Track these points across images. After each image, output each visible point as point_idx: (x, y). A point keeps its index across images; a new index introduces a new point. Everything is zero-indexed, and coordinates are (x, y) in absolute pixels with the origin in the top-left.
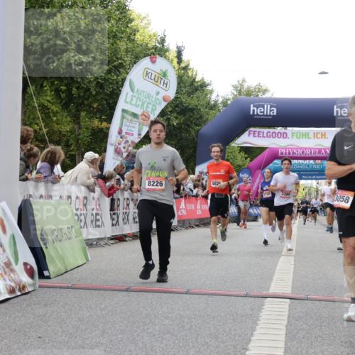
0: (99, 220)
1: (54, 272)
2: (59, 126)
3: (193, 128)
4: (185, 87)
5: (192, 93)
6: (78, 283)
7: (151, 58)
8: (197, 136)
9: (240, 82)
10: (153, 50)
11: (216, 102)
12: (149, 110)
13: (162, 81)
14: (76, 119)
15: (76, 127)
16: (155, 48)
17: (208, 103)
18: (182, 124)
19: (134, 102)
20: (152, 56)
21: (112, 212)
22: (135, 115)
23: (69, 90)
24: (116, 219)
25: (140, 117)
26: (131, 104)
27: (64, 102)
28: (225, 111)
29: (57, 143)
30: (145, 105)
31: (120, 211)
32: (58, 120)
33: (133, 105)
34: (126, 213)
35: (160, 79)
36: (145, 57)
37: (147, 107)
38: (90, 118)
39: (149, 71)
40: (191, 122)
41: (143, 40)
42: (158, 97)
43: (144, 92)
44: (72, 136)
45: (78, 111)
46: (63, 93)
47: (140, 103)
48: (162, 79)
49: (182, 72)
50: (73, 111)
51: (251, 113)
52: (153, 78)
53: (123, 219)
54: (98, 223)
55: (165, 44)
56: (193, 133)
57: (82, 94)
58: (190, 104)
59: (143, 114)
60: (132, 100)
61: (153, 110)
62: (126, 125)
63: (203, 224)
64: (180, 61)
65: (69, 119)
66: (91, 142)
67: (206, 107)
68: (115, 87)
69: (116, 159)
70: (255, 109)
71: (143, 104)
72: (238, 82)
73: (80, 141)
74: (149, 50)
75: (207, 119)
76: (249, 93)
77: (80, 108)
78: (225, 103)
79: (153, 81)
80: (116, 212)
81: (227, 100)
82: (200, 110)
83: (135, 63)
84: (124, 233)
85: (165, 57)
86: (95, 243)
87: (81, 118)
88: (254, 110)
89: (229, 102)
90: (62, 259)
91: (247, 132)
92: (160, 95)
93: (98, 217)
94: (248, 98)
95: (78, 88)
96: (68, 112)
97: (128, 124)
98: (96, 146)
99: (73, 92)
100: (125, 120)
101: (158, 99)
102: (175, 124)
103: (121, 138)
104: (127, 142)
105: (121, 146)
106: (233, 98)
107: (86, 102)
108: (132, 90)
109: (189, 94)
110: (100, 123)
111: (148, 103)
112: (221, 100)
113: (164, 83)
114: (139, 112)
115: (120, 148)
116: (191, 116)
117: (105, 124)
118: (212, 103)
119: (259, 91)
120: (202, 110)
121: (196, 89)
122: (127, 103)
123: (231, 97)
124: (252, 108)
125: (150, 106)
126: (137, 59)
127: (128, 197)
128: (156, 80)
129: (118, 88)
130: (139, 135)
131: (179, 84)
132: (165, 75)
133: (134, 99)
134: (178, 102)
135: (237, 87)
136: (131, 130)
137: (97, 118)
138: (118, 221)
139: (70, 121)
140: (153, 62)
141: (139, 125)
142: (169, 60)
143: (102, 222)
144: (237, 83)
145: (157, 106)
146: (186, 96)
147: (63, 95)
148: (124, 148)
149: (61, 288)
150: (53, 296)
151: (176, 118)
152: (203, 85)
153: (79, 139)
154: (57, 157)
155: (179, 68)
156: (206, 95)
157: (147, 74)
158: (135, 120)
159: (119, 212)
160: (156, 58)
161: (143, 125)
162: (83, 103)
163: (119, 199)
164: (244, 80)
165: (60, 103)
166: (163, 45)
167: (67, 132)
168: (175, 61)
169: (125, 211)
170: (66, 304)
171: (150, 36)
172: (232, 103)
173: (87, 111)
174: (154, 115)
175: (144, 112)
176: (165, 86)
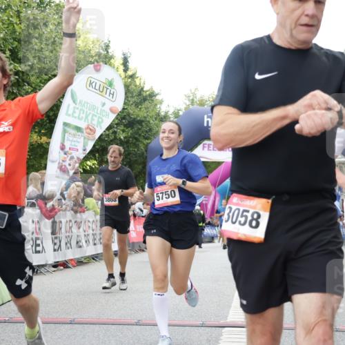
0: (39, 245)
3: (142, 142)
4: (132, 97)
5: (141, 103)
6: (16, 316)
7: (95, 66)
8: (146, 151)
9: (193, 91)
10: (97, 58)
11: (166, 113)
12: (95, 122)
13: (108, 91)
16: (99, 55)
17: (158, 114)
18: (130, 137)
19: (76, 115)
20: (96, 63)
21: (53, 236)
22: (78, 129)
24: (58, 244)
25: (84, 132)
26: (73, 116)
30: (90, 118)
31: (63, 235)
33: (75, 117)
34: (69, 236)
35: (105, 89)
36: (87, 65)
37: (92, 119)
39: (92, 80)
40: (140, 135)
41: (85, 46)
42: (104, 108)
43: (87, 103)
47: (84, 116)
48: (107, 89)
49: (130, 80)
51: (205, 125)
52: (97, 88)
53: (66, 244)
54: (38, 249)
55: (109, 51)
56: (142, 147)
58: (138, 116)
59: (88, 128)
60: (74, 112)
61: (99, 123)
62: (68, 140)
64: (126, 69)
66: (30, 159)
67: (156, 119)
69: (63, 178)
70: (209, 120)
71: (87, 117)
72: (191, 90)
74: (92, 57)
75: (158, 131)
76: (202, 103)
78: (176, 115)
79: (98, 92)
80: (58, 235)
81: (179, 110)
82: (149, 122)
83: (77, 71)
84: (67, 259)
85: (110, 65)
88: (208, 122)
89: (181, 113)
91: (201, 145)
92: (106, 106)
93: (38, 242)
94: (201, 108)
97: (71, 139)
98: (35, 162)
100: (66, 135)
101: (104, 110)
102: (122, 138)
103: (65, 154)
104: (72, 158)
105: (67, 164)
106: (185, 108)
108: (74, 102)
109: (137, 105)
110: (39, 138)
111: (93, 115)
112: (171, 111)
113: (110, 93)
114: (83, 125)
115: (65, 166)
116: (140, 129)
117: (44, 139)
118: (163, 114)
120: (151, 122)
121: (145, 99)
122: (69, 115)
123: (183, 107)
124: (206, 119)
126: (79, 67)
127: (71, 218)
128: (101, 90)
130: (85, 150)
131: (126, 94)
132: (111, 84)
133: (77, 111)
134: (125, 114)
135: (189, 97)
136: (75, 145)
137: (36, 132)
138: (60, 245)
140: (97, 70)
141: (85, 138)
142: (114, 67)
143: (43, 247)
144: (189, 93)
145: (104, 118)
146: (133, 107)
148: (70, 165)
151: (123, 131)
152: (152, 95)
155: (126, 77)
156: (156, 105)
157: (91, 84)
158: (79, 133)
159: (60, 236)
160: (100, 66)
161: (88, 139)
163: (61, 222)
164: (196, 89)
166: (108, 52)
168: (122, 68)
169: (68, 234)
172: (185, 114)
174: (101, 128)
175: (88, 125)
176: (111, 96)
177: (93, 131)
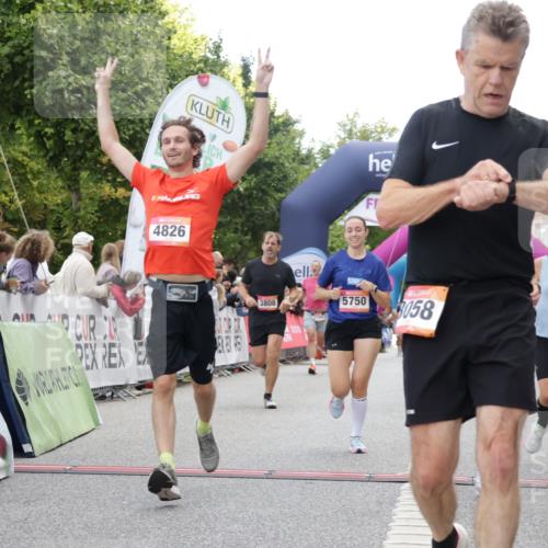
0: (115, 355)
1: (40, 446)
2: (43, 196)
3: (272, 196)
6: (81, 463)
7: (199, 77)
8: (279, 210)
9: (351, 117)
10: (202, 65)
11: (310, 151)
13: (221, 116)
14: (73, 184)
15: (74, 197)
16: (205, 60)
17: (297, 153)
18: (254, 188)
20: (200, 73)
21: (137, 342)
23: (59, 135)
24: (144, 353)
27: (51, 154)
28: (325, 166)
29: (41, 225)
32: (41, 185)
35: (216, 113)
36: (187, 76)
38: (96, 182)
39: (196, 100)
40: (269, 185)
41: (184, 47)
42: (214, 143)
44: (66, 213)
45: (75, 169)
46: (49, 139)
48: (219, 113)
50: (68, 169)
51: (371, 169)
52: (204, 111)
54: (113, 361)
55: (221, 54)
56: (272, 204)
57: (81, 141)
58: (266, 155)
63: (292, 359)
64: (247, 83)
65: (60, 183)
66: (99, 222)
67: (294, 160)
68: (138, 129)
70: (377, 161)
72: (347, 116)
73: (80, 222)
74: (195, 64)
75: (296, 179)
76: (365, 136)
77: (78, 164)
78: (325, 153)
80: (143, 340)
81: (329, 147)
82: (283, 165)
83: (171, 86)
85: (222, 76)
86: (109, 394)
87: (81, 182)
88: (374, 164)
89: (332, 151)
90: (53, 423)
91: (365, 200)
92: (217, 139)
93: (114, 350)
94: (364, 143)
95: (74, 131)
96: (59, 171)
98: (107, 228)
99: (66, 138)
101: (214, 147)
102: (241, 189)
106: (339, 144)
107: (89, 154)
110: (113, 190)
112: (317, 148)
113: (223, 120)
116: (269, 176)
117: (122, 191)
118: (304, 152)
119: (382, 132)
120: (287, 164)
121: (276, 130)
123: (335, 142)
124: (371, 161)
126: (174, 79)
128: (210, 115)
129: (143, 129)
132: (224, 106)
135: (345, 125)
137: (108, 181)
139: (63, 188)
140: (204, 84)
142: (229, 79)
143: (121, 358)
144: (346, 119)
147: (49, 143)
149: (53, 472)
150: (40, 486)
152: (288, 123)
153: (78, 218)
154: (42, 249)
155: (246, 95)
156: (294, 139)
157: (194, 105)
160: (208, 77)
162: (83, 156)
164: (356, 114)
165: (45, 156)
166: (219, 57)
167: (58, 205)
168: (240, 81)
170: (62, 500)
171: (196, 41)
172: (337, 152)
173: (91, 169)
176: (225, 124)
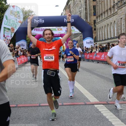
25: (11, 30)
26: (7, 25)
37: (13, 26)
39: (12, 12)
42: (17, 21)
43: (11, 20)
47: (10, 24)
48: (17, 14)
59: (12, 29)
60: (7, 23)
61: (16, 27)
62: (6, 33)
79: (14, 16)
100: (5, 31)
103: (5, 38)
104: (7, 39)
108: (7, 19)
111: (13, 24)
114: (10, 28)
122: (5, 24)
125: (14, 25)
130: (11, 36)
136: (8, 35)
141: (11, 32)
145: (17, 25)
148: (7, 42)
158: (9, 31)
161: (12, 33)
174: (16, 28)
175: (12, 28)
176: (19, 17)
177: (14, 30)
